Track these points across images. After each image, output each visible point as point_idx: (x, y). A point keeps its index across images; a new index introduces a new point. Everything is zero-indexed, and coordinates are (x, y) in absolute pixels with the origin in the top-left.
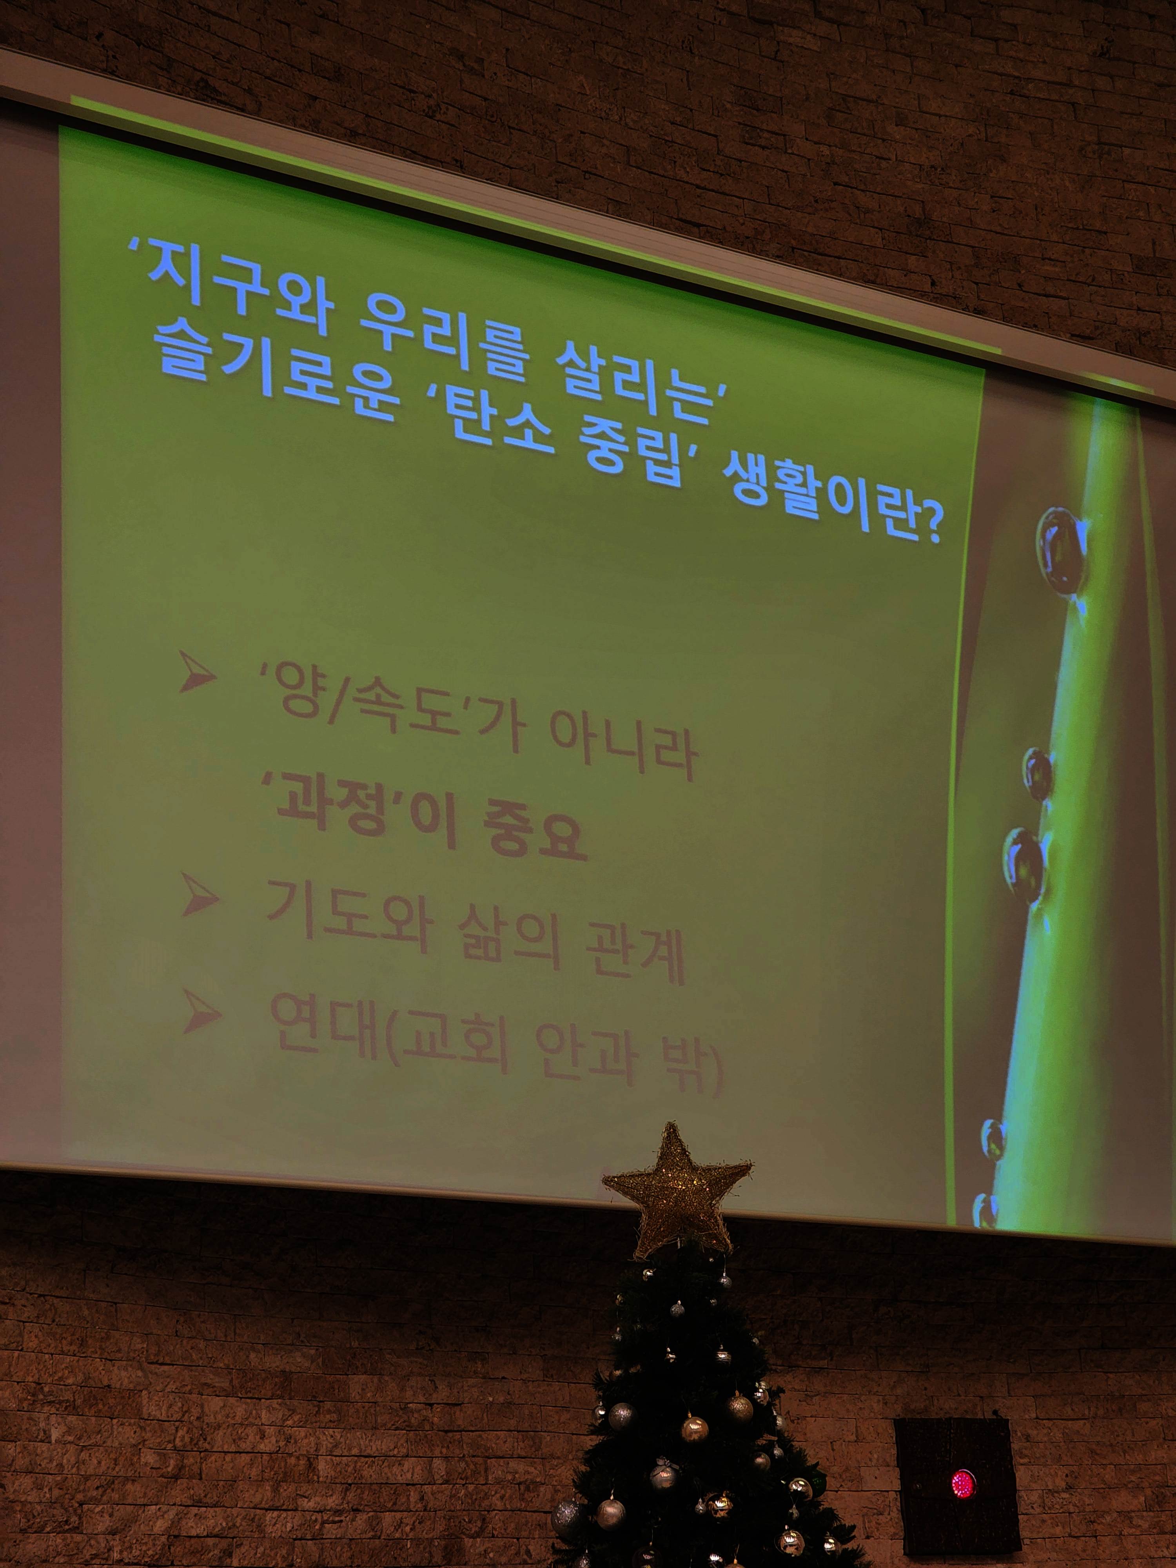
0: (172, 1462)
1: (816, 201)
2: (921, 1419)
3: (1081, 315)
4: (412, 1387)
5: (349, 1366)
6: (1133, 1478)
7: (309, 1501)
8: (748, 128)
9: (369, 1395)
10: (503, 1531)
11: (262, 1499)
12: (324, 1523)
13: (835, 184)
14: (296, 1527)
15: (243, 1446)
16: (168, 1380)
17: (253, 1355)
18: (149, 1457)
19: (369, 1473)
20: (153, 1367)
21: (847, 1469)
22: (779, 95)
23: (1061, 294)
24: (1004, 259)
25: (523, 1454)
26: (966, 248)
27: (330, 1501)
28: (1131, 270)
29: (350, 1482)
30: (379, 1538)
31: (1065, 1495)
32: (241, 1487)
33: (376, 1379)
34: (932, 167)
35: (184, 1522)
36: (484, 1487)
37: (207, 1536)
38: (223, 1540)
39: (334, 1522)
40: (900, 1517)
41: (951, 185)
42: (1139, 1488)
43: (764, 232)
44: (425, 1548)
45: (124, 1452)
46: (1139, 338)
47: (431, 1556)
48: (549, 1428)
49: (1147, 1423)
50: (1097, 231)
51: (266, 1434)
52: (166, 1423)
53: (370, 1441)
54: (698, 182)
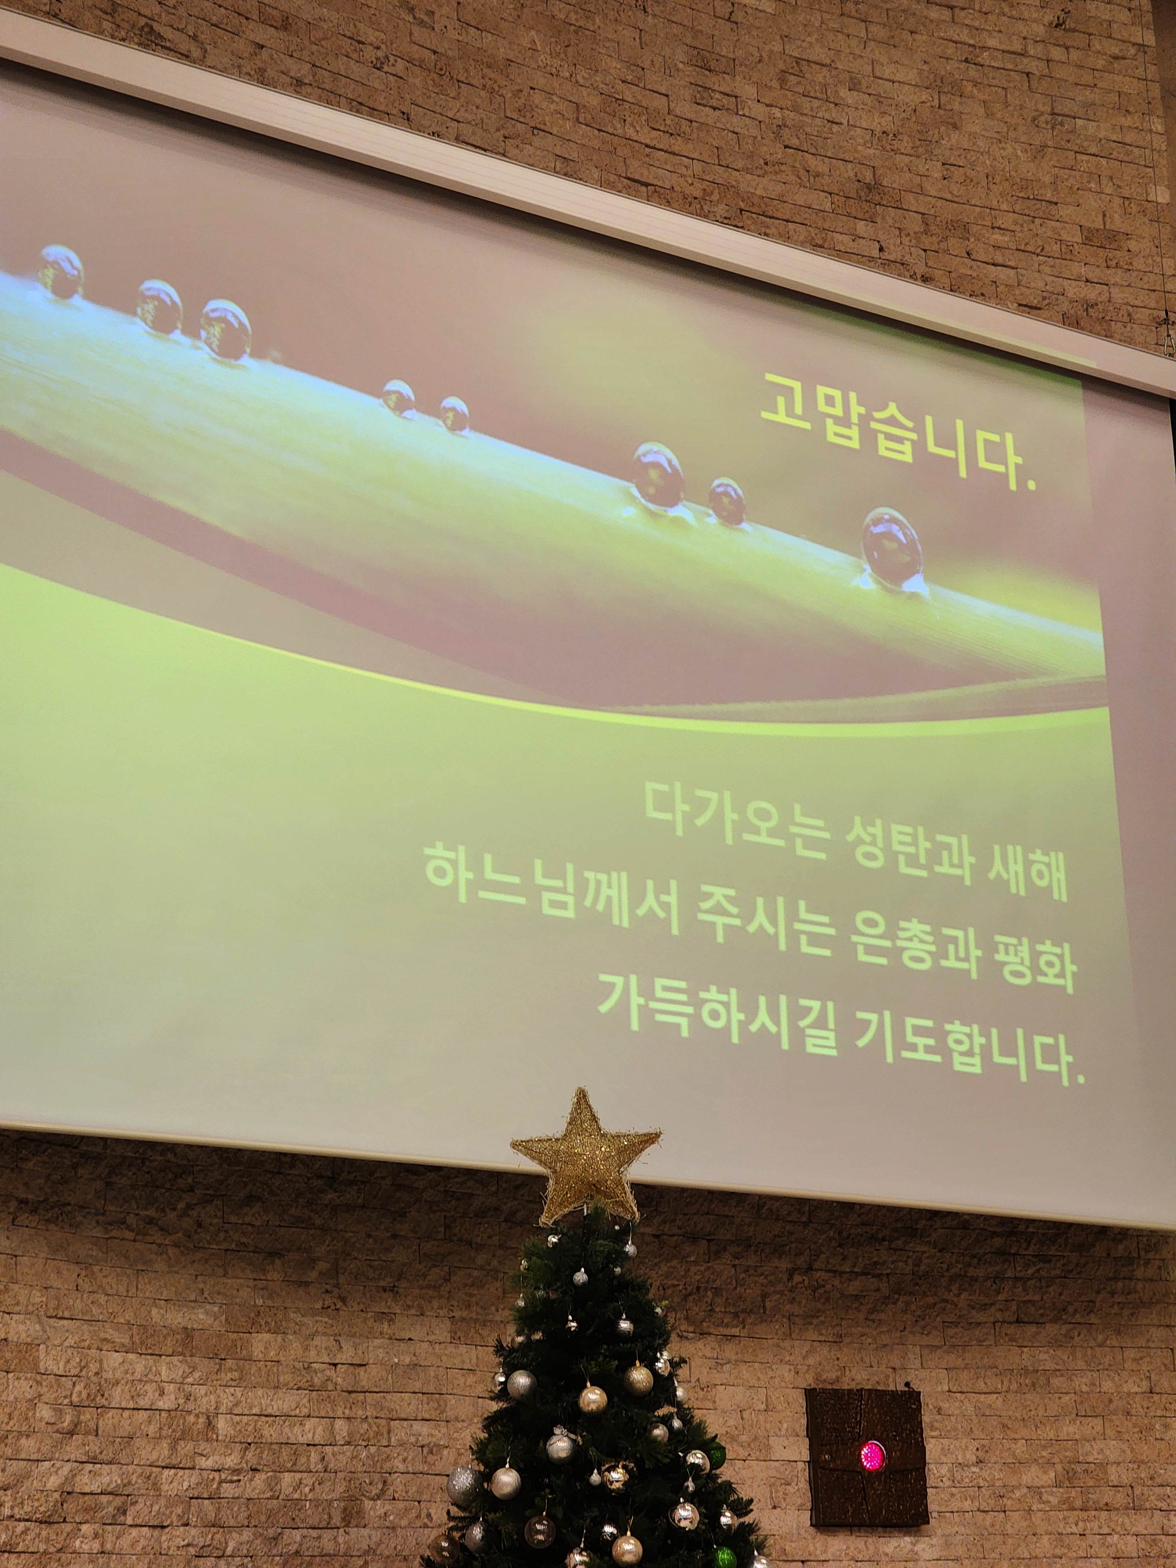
0: (68, 1418)
1: (766, 164)
2: (832, 1389)
3: (1028, 285)
4: (316, 1346)
5: (253, 1324)
6: (1044, 1454)
7: (207, 1459)
8: (700, 89)
9: (272, 1354)
10: (404, 1494)
11: (159, 1457)
12: (221, 1482)
13: (786, 147)
14: (192, 1486)
15: (143, 1403)
16: (67, 1334)
17: (154, 1311)
18: (45, 1413)
19: (270, 1433)
20: (52, 1321)
21: (756, 1438)
22: (731, 55)
23: (1010, 263)
24: (953, 226)
25: (427, 1416)
26: (915, 215)
27: (228, 1459)
28: (1080, 241)
29: (249, 1441)
30: (278, 1498)
31: (974, 1469)
32: (137, 1444)
33: (279, 1338)
34: (884, 132)
35: (78, 1478)
36: (386, 1449)
37: (102, 1493)
38: (118, 1498)
39: (232, 1482)
40: (808, 1488)
41: (902, 151)
42: (1050, 1463)
43: (712, 193)
44: (323, 1510)
45: (19, 1406)
46: (1087, 309)
47: (330, 1517)
48: (455, 1391)
49: (1060, 1398)
50: (1048, 201)
51: (165, 1391)
52: (64, 1379)
53: (272, 1400)
54: (648, 141)
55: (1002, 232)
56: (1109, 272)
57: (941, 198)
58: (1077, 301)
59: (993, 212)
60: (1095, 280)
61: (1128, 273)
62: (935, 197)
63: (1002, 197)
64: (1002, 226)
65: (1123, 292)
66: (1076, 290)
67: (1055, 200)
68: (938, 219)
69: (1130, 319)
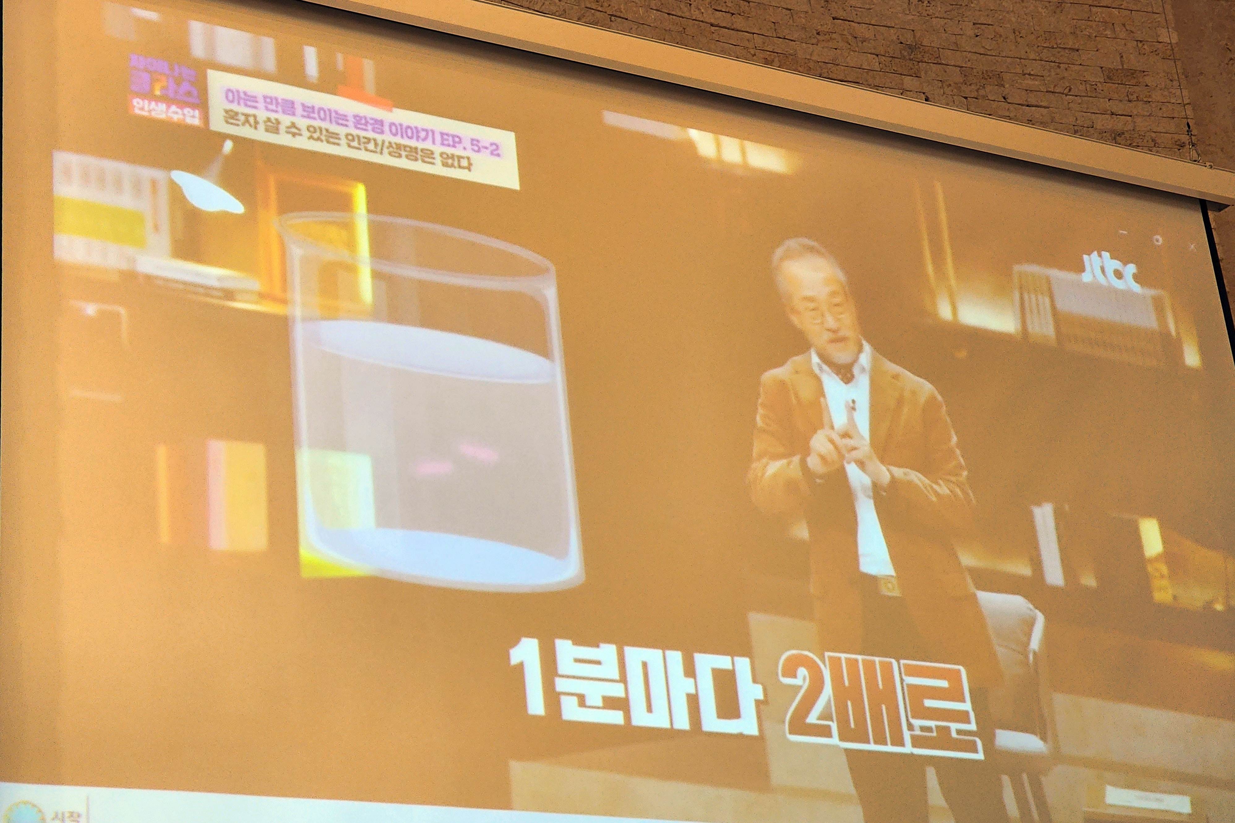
1: (818, 34)
13: (834, 18)
23: (1042, 104)
26: (954, 68)
28: (1102, 80)
41: (937, 15)
43: (773, 61)
46: (1115, 138)
50: (1070, 49)
54: (713, 21)
55: (1032, 77)
56: (1131, 105)
57: (976, 53)
58: (1105, 132)
59: (1022, 60)
60: (1120, 113)
61: (1148, 105)
62: (970, 52)
63: (1029, 48)
64: (1032, 73)
65: (1146, 122)
66: (1103, 122)
67: (1076, 47)
68: (975, 70)
69: (1155, 144)
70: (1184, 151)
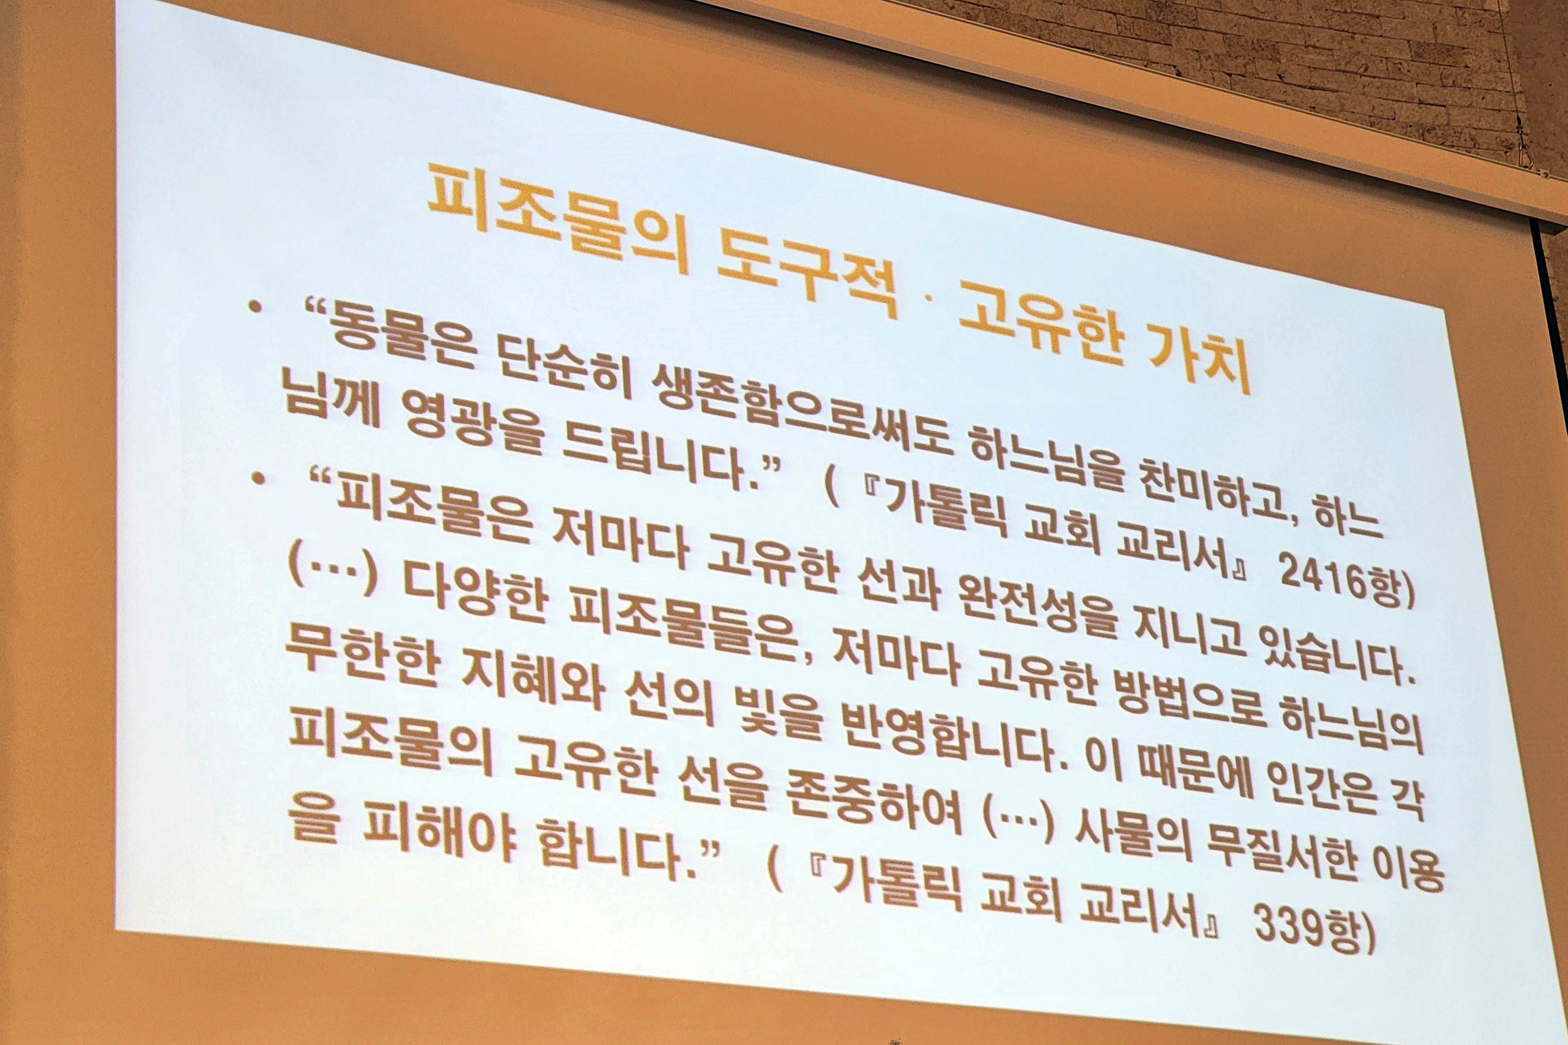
55: (1317, 50)
56: (1446, 91)
57: (1245, 16)
58: (1411, 126)
59: (1304, 27)
60: (1431, 102)
61: (1467, 93)
62: (1236, 14)
63: (1315, 12)
64: (1317, 45)
65: (1464, 114)
66: (1408, 113)
67: (1377, 13)
68: (1243, 40)
69: (1474, 144)
70: (1513, 153)
